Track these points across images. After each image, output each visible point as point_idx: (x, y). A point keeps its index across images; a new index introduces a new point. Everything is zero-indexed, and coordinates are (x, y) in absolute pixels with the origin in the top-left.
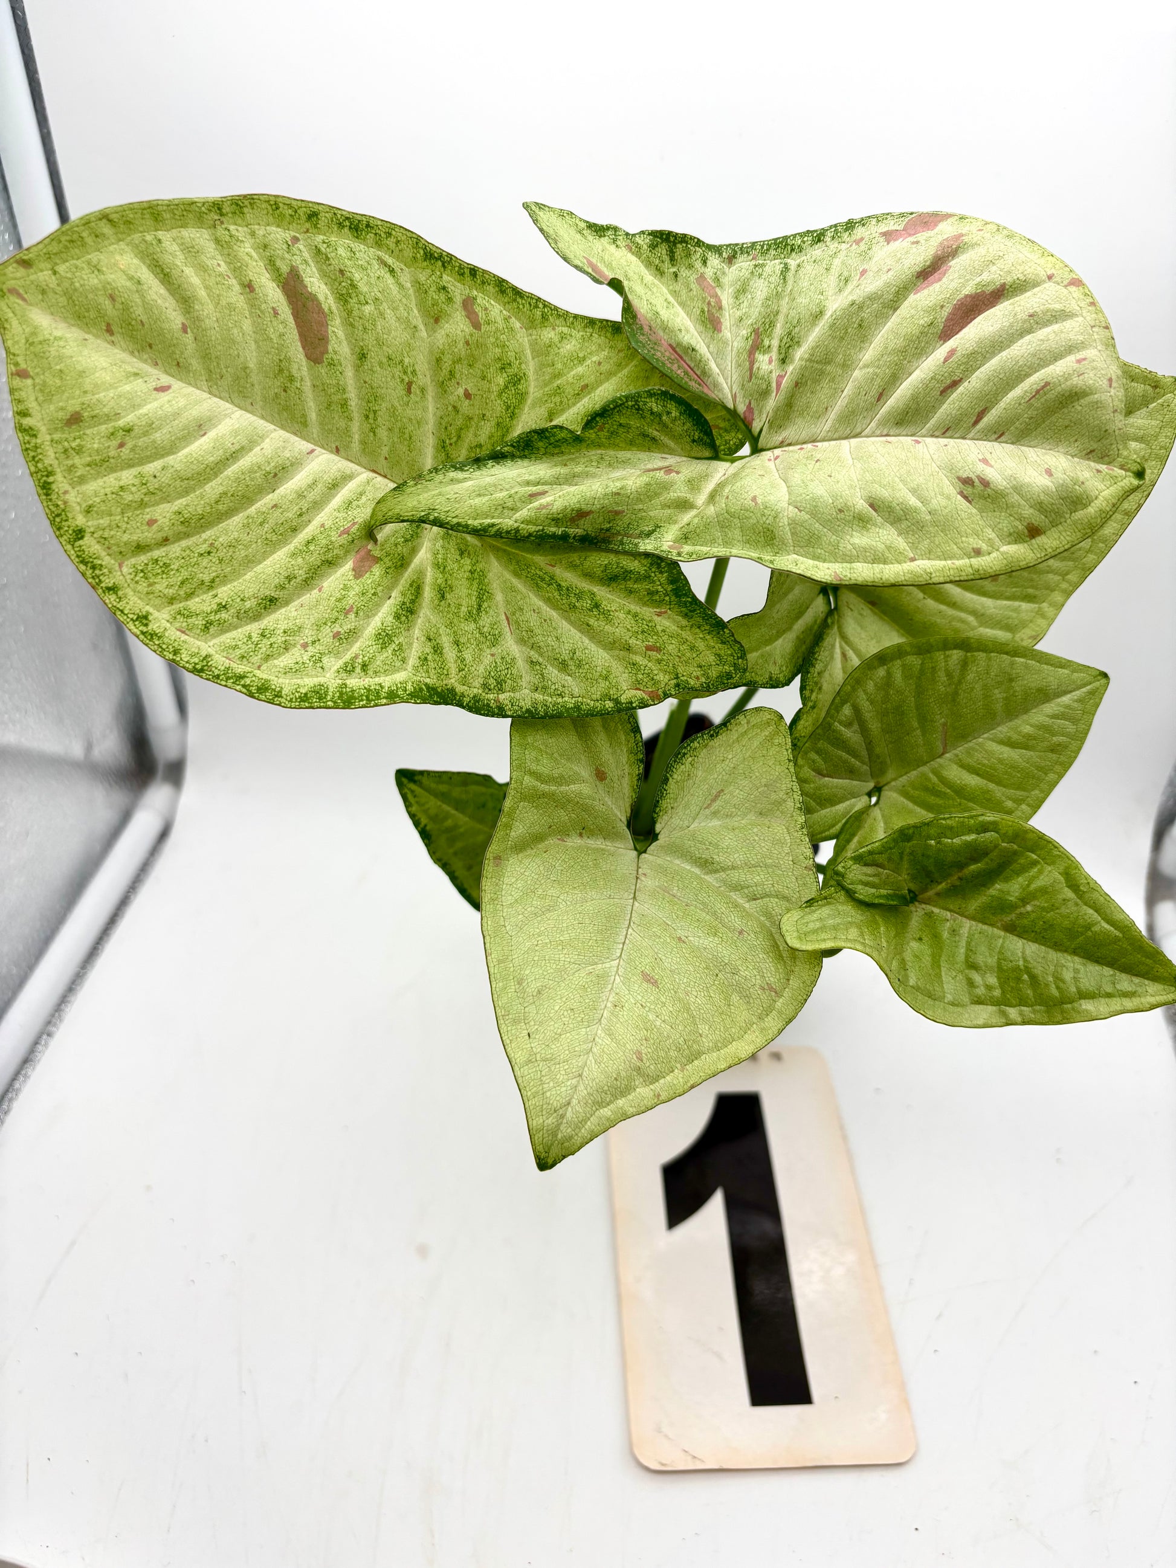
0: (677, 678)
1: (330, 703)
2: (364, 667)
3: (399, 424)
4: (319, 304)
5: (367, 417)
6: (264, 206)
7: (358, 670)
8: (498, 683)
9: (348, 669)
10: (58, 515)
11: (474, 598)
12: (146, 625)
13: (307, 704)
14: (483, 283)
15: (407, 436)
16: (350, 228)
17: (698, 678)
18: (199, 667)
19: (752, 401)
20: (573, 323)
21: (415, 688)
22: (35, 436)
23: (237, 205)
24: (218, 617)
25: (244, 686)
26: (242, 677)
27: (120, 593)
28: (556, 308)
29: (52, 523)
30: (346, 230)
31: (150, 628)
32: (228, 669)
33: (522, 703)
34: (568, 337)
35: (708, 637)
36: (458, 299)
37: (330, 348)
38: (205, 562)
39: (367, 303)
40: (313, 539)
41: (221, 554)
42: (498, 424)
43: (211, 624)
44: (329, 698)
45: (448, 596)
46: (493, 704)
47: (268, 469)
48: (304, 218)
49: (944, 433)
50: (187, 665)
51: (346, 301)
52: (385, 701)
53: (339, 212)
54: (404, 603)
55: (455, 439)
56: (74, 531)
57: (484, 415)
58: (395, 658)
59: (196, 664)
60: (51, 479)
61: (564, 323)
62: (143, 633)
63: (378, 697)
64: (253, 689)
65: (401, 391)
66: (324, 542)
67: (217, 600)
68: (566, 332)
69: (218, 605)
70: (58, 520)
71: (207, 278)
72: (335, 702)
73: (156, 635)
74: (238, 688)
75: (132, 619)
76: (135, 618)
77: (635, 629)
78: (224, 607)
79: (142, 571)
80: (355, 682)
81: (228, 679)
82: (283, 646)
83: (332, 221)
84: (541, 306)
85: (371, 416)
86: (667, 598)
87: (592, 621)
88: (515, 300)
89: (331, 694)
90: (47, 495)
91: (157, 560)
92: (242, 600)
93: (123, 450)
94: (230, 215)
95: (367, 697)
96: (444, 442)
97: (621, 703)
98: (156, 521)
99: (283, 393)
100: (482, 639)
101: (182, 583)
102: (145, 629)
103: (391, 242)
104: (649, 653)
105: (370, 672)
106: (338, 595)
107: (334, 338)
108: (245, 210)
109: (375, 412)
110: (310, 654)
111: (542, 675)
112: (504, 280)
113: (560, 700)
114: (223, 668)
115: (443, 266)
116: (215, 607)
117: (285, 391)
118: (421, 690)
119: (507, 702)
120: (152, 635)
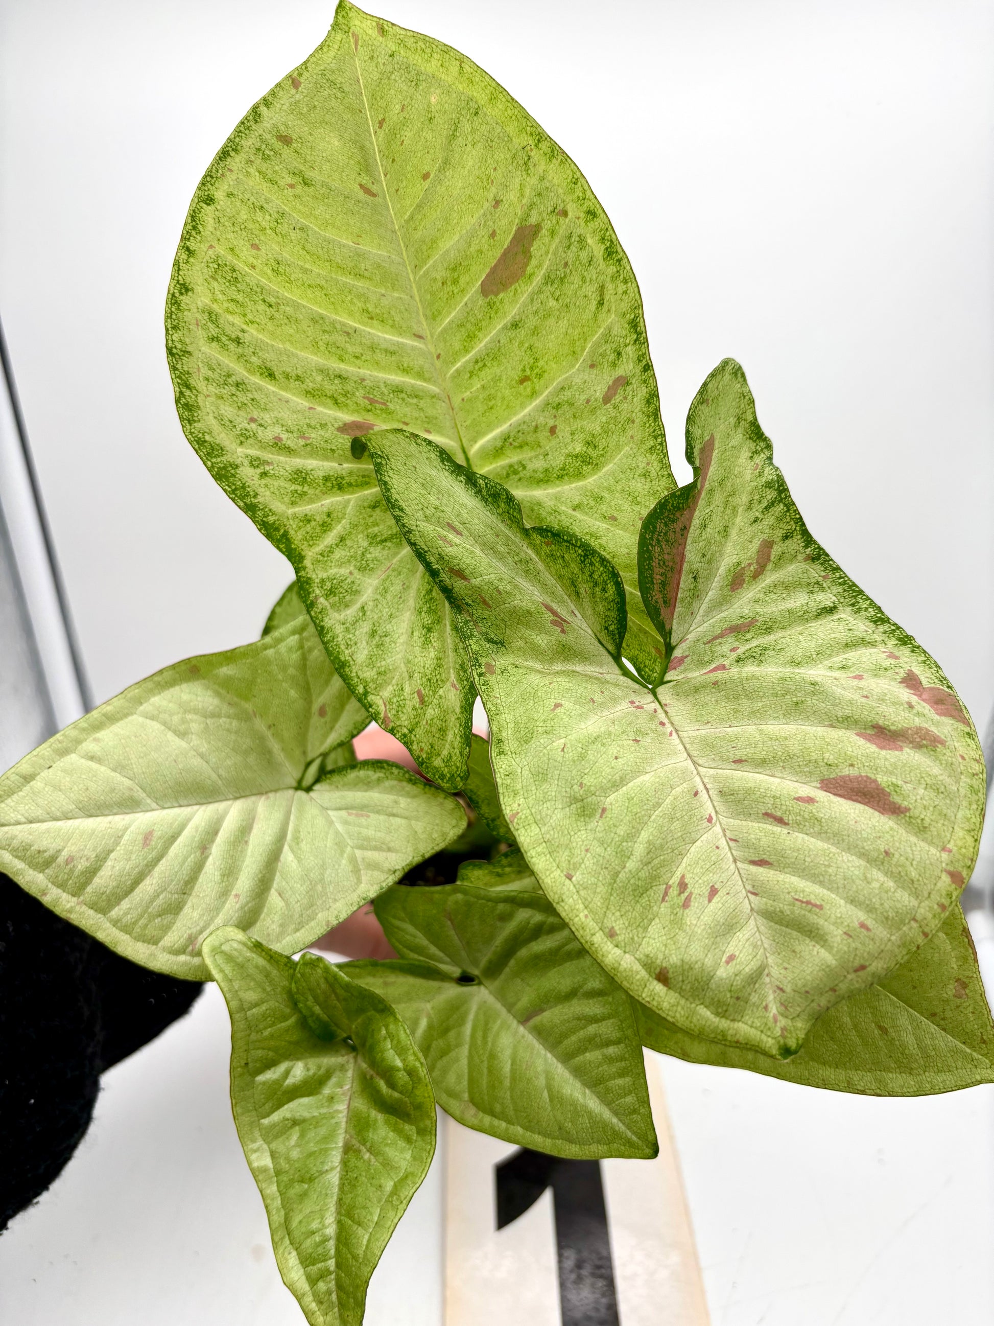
0: (411, 731)
1: (209, 463)
2: (264, 474)
3: (493, 391)
4: (526, 265)
5: (477, 362)
6: (569, 172)
7: (259, 471)
8: (330, 590)
9: (255, 462)
10: (212, 177)
11: (390, 532)
12: (181, 294)
13: (197, 447)
14: (645, 382)
15: (491, 404)
16: (607, 249)
17: (422, 750)
18: (174, 351)
19: (689, 658)
21: (274, 523)
22: (256, 122)
23: (553, 151)
24: (227, 342)
25: (181, 393)
26: (188, 387)
27: (191, 260)
28: (666, 454)
29: (205, 176)
30: (603, 247)
31: (181, 297)
32: (188, 373)
33: (326, 619)
34: (649, 480)
35: (458, 738)
36: (620, 372)
37: (501, 295)
38: (262, 307)
39: (557, 300)
40: (345, 379)
41: (277, 315)
42: (547, 470)
43: (218, 341)
44: (214, 460)
45: (378, 510)
46: (312, 596)
47: (370, 309)
48: (585, 208)
49: (731, 839)
50: (170, 342)
51: (547, 283)
52: (242, 504)
53: (611, 232)
54: (342, 478)
55: (516, 444)
56: (208, 195)
57: (547, 454)
58: (290, 495)
59: (175, 347)
60: (233, 154)
61: (658, 469)
62: (173, 295)
63: (242, 498)
64: (183, 401)
65: (516, 375)
66: (349, 388)
67: (241, 335)
68: (652, 475)
69: (238, 338)
70: (209, 178)
71: (476, 167)
72: (213, 467)
73: (179, 305)
74: (177, 389)
75: (178, 281)
76: (181, 282)
77: (428, 672)
78: (239, 343)
79: (219, 265)
80: (247, 473)
81: (179, 377)
82: (240, 404)
83: (600, 231)
84: (659, 440)
85: (481, 364)
86: (465, 683)
87: (416, 634)
88: (649, 416)
89: (219, 460)
90: (220, 159)
91: (234, 271)
92: (254, 353)
93: (290, 190)
94: (541, 152)
95: (236, 489)
96: (509, 437)
97: (366, 698)
98: (258, 249)
99: (440, 284)
100: (359, 558)
101: (232, 300)
102: (177, 294)
103: (621, 288)
104: (416, 695)
105: (263, 482)
106: (313, 424)
107: (512, 294)
108: (554, 161)
109: (485, 365)
110: (248, 427)
111: (357, 621)
112: (658, 396)
113: (343, 647)
114: (186, 369)
115: (635, 341)
116: (233, 336)
117: (443, 284)
118: (277, 529)
119: (320, 606)
120: (176, 302)
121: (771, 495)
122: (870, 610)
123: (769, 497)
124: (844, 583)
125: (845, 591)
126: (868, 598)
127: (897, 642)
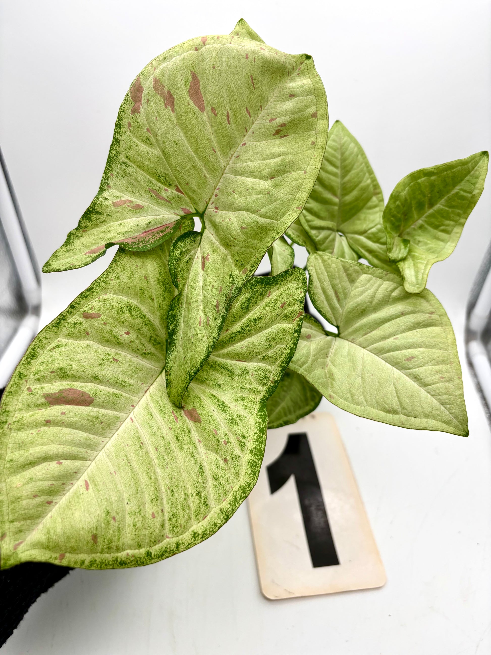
0: (298, 301)
1: (260, 462)
2: (244, 437)
3: (130, 372)
4: (66, 390)
5: (123, 386)
6: (8, 399)
7: (245, 441)
8: (265, 378)
9: (242, 446)
10: (137, 561)
11: (224, 371)
12: (199, 535)
13: (257, 473)
14: (79, 304)
15: (136, 370)
16: (31, 359)
17: (301, 292)
18: (225, 517)
20: (113, 270)
21: (260, 418)
22: (95, 561)
23: (4, 413)
24: (203, 498)
25: (240, 499)
26: (235, 498)
27: (181, 542)
28: (103, 274)
29: (139, 565)
30: (32, 361)
31: (200, 533)
32: (230, 503)
33: (278, 372)
34: (119, 275)
35: (287, 279)
36: (82, 320)
37: (88, 392)
38: (176, 495)
39: (71, 365)
40: (176, 436)
41: (174, 485)
42: (146, 324)
43: (205, 503)
44: (257, 461)
45: (219, 383)
46: (273, 385)
47: (139, 446)
48: (20, 381)
49: (246, 131)
50: (223, 522)
51: (67, 375)
52: (264, 435)
53: (22, 361)
54: (219, 405)
55: (144, 347)
56: (147, 556)
57: (139, 329)
58: (243, 421)
59: (224, 518)
60: (119, 560)
61: (111, 274)
62: (202, 538)
63: (262, 437)
64: (243, 495)
65: (116, 365)
66: (179, 431)
67: (194, 495)
68: (116, 275)
69: (197, 495)
70: (139, 562)
71: (38, 442)
72: (260, 459)
73: (204, 531)
74: (240, 502)
75: (194, 541)
76: (193, 539)
77: (272, 308)
78: (199, 493)
79: (173, 528)
80: (250, 444)
81: (235, 505)
82: (224, 471)
83: (25, 367)
84: (99, 281)
85: (123, 384)
86: (266, 288)
87: (260, 325)
88: (92, 292)
89: (255, 459)
90: (126, 564)
91: (170, 518)
92: (198, 483)
93: (116, 518)
94: (7, 418)
95: (260, 443)
96: (143, 353)
97: (297, 330)
98: (153, 514)
99: (103, 424)
100: (244, 376)
101: (183, 510)
102: (200, 536)
103: (45, 341)
104: (284, 307)
105: (247, 435)
106: (206, 434)
107: (83, 388)
108: (7, 409)
109: (122, 381)
110: (230, 460)
111: (270, 357)
112: (81, 294)
113: (284, 355)
114: (229, 505)
115: (64, 320)
116: (198, 497)
117: (102, 423)
118: (261, 415)
119: (274, 378)
120: (204, 534)
121: (93, 216)
122: (115, 148)
123: (95, 216)
124: (110, 166)
125: (113, 164)
126: (110, 152)
127: (122, 128)
